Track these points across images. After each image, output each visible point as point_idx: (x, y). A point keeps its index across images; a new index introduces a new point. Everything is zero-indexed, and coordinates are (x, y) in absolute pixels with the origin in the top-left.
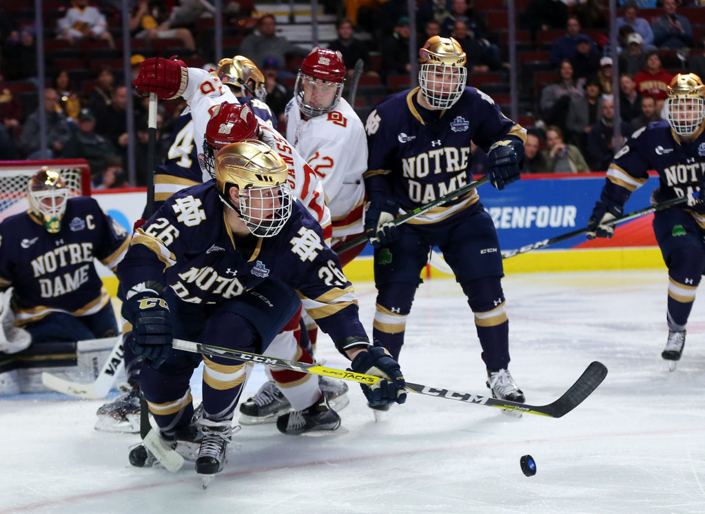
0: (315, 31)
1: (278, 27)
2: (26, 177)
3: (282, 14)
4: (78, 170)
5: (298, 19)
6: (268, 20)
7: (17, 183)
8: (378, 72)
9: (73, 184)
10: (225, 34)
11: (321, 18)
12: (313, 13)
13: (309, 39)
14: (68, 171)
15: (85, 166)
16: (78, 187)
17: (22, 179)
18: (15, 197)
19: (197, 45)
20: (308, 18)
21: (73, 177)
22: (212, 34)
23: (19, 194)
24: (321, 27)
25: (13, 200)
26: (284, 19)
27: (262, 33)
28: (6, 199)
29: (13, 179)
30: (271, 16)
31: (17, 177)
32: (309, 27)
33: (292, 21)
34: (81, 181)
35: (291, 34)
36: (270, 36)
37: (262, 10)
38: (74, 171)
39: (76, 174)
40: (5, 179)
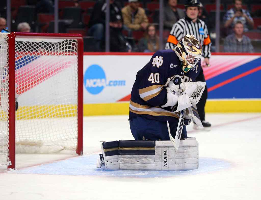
2: (45, 43)
4: (76, 40)
7: (40, 46)
9: (73, 48)
14: (71, 40)
15: (80, 38)
16: (76, 50)
17: (43, 44)
18: (38, 54)
21: (73, 44)
23: (41, 52)
25: (37, 56)
28: (33, 55)
29: (38, 44)
31: (40, 43)
34: (77, 47)
39: (75, 43)
40: (33, 43)
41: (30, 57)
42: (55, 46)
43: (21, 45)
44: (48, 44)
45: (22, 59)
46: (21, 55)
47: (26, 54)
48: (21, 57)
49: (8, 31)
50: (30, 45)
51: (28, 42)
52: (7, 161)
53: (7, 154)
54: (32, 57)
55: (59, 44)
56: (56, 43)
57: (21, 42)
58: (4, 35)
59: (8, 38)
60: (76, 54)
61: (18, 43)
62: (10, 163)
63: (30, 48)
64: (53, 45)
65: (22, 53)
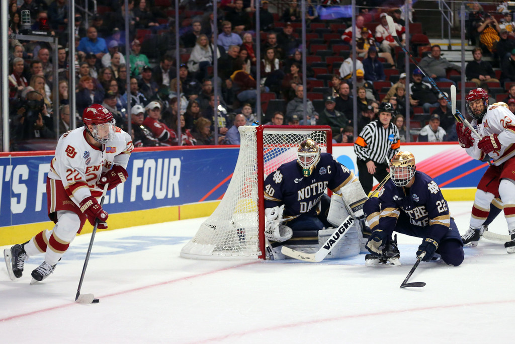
0: (463, 55)
1: (442, 52)
2: (295, 135)
3: (444, 45)
4: (325, 132)
5: (453, 48)
6: (436, 49)
7: (290, 138)
8: (499, 80)
9: (322, 140)
11: (467, 48)
12: (462, 45)
13: (460, 60)
14: (319, 132)
15: (329, 129)
16: (325, 141)
17: (292, 136)
18: (288, 146)
19: (394, 61)
20: (459, 48)
21: (322, 136)
23: (291, 144)
24: (466, 53)
25: (287, 148)
26: (446, 48)
27: (433, 56)
28: (283, 147)
29: (287, 136)
30: (438, 46)
31: (290, 135)
32: (460, 53)
33: (450, 49)
34: (326, 138)
35: (449, 56)
36: (437, 58)
37: (433, 42)
38: (323, 132)
39: (324, 134)
40: (283, 135)
41: (280, 148)
42: (304, 137)
43: (271, 137)
44: (297, 137)
45: (272, 151)
46: (271, 147)
47: (276, 146)
48: (271, 149)
49: (258, 124)
50: (280, 137)
51: (278, 135)
52: (258, 251)
53: (257, 244)
54: (282, 149)
55: (308, 136)
56: (305, 135)
57: (271, 135)
58: (252, 128)
59: (256, 131)
60: (325, 145)
61: (268, 136)
62: (260, 253)
63: (279, 141)
64: (302, 137)
65: (272, 145)
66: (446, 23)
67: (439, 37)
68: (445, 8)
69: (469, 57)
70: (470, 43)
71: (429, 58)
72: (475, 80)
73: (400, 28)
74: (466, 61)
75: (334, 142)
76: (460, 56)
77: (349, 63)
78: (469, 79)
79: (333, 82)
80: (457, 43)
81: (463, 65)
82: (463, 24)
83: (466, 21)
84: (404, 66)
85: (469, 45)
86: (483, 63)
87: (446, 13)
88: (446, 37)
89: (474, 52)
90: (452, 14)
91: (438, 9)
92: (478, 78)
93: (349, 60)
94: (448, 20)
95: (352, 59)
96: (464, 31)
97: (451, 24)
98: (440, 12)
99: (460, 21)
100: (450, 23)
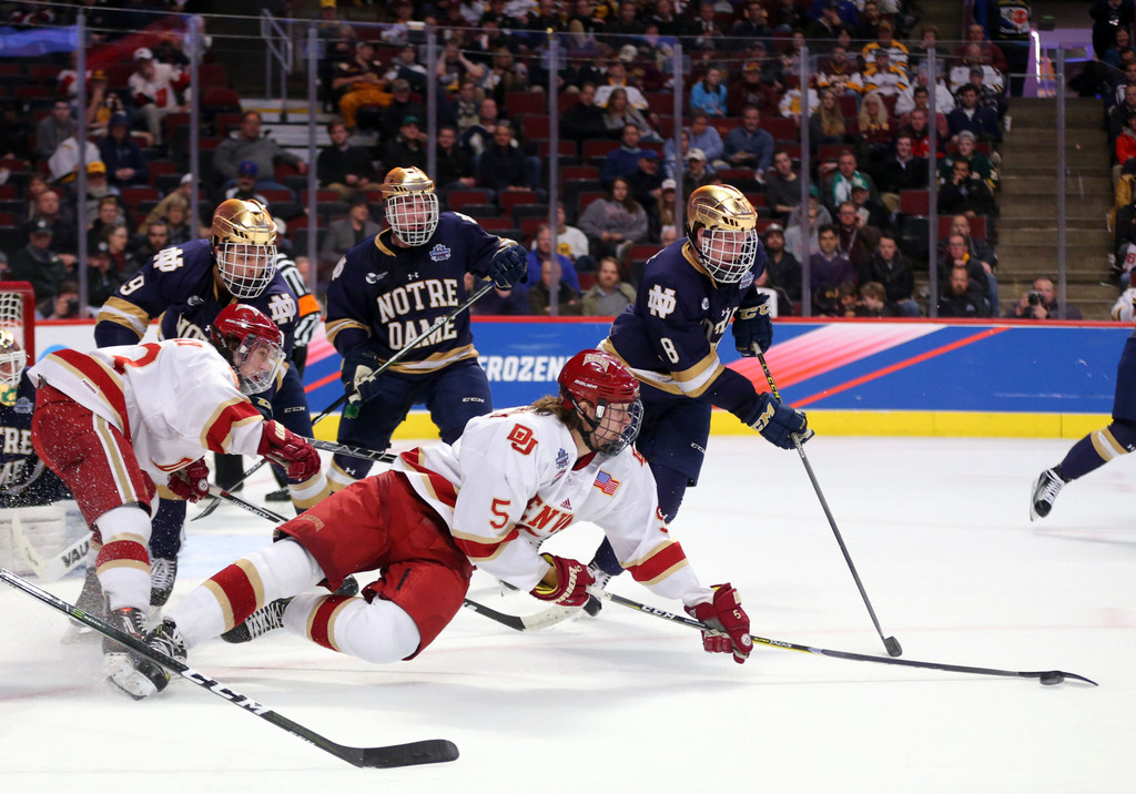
0: (312, 133)
3: (272, 111)
4: (20, 295)
5: (292, 117)
6: (252, 118)
9: (13, 312)
10: (201, 133)
11: (321, 117)
12: (310, 111)
13: (305, 143)
14: (8, 296)
16: (19, 316)
20: (304, 118)
21: (14, 304)
22: (186, 132)
24: (317, 129)
26: (275, 118)
27: (243, 135)
30: (256, 113)
32: (306, 128)
33: (283, 121)
34: (22, 309)
35: (282, 135)
36: (252, 138)
37: (247, 104)
38: (15, 297)
39: (17, 301)
60: (19, 324)
66: (277, 65)
67: (261, 95)
68: (274, 33)
69: (324, 138)
70: (329, 108)
71: (233, 140)
72: (336, 186)
73: (176, 74)
74: (319, 147)
75: (38, 316)
76: (306, 136)
77: (70, 148)
78: (324, 184)
79: (33, 189)
80: (300, 109)
81: (312, 154)
82: (313, 67)
83: (320, 62)
84: (187, 156)
85: (325, 112)
86: (352, 150)
87: (277, 43)
88: (276, 95)
89: (330, 127)
90: (290, 46)
91: (259, 34)
92: (343, 182)
93: (71, 142)
94: (281, 58)
95: (77, 140)
96: (315, 81)
97: (287, 67)
98: (263, 43)
99: (306, 61)
100: (284, 65)
